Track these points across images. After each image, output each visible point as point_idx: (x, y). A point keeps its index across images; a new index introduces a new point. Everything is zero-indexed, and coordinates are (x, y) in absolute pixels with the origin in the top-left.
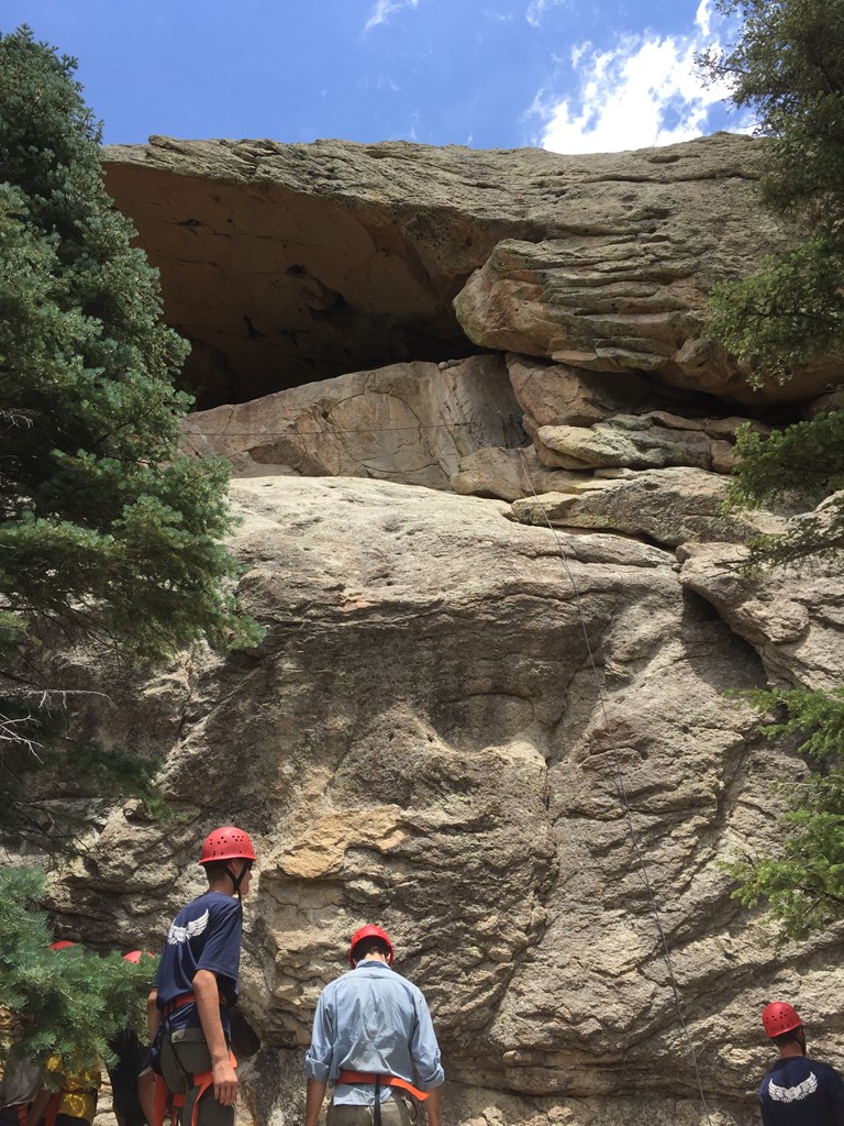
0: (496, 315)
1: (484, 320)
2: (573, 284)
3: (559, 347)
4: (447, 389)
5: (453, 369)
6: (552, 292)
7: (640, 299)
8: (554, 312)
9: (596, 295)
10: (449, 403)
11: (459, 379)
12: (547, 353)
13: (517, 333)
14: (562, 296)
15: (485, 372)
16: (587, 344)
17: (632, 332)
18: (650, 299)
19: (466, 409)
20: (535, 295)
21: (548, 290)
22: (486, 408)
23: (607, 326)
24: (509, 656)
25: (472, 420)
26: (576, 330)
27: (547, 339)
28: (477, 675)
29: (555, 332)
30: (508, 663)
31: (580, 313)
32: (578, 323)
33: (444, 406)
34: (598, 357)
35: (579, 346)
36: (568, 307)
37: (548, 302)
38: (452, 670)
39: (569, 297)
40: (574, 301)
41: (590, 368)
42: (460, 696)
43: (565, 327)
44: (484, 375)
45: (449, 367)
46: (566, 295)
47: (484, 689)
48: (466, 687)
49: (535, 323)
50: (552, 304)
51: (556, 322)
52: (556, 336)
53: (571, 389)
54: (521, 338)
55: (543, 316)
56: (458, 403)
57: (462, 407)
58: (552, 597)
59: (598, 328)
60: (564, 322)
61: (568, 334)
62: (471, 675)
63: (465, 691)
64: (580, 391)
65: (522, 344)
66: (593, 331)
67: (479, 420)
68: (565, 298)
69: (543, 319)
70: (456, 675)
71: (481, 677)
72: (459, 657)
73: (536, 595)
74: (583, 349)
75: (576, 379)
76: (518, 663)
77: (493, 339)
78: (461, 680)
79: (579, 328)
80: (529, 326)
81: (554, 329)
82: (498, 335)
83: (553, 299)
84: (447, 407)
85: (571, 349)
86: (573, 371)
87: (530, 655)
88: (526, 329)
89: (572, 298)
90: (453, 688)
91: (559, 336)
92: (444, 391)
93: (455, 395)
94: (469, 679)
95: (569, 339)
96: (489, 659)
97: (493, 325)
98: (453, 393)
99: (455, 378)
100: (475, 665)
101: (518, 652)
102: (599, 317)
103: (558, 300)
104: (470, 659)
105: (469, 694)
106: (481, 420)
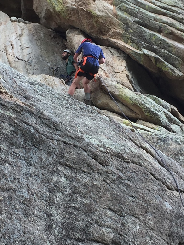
3: (116, 35)
4: (15, 34)
5: (22, 24)
6: (121, 2)
9: (151, 17)
10: (14, 43)
11: (26, 32)
12: (105, 38)
13: (90, 15)
14: (128, 6)
15: (44, 36)
16: (136, 43)
17: (170, 49)
19: (26, 51)
22: (40, 58)
23: (154, 37)
24: (129, 217)
25: (28, 60)
26: (132, 31)
27: (109, 28)
28: (103, 223)
29: (117, 26)
30: (128, 223)
31: (138, 22)
32: (134, 28)
33: (10, 43)
34: (145, 54)
35: (131, 42)
36: (130, 15)
37: (118, 6)
38: (83, 208)
39: (133, 9)
40: (135, 13)
41: (136, 58)
42: (84, 237)
43: (125, 26)
44: (43, 38)
45: (19, 22)
46: (131, 7)
47: (106, 239)
48: (91, 230)
49: (105, 14)
50: (120, 9)
51: (120, 20)
52: (117, 29)
53: (120, 65)
54: (91, 20)
55: (112, 12)
56: (20, 46)
57: (23, 49)
58: (162, 181)
59: (147, 36)
60: (125, 22)
61: (126, 31)
62: (98, 220)
63: (89, 234)
64: (125, 69)
65: (89, 25)
66: (143, 37)
67: (33, 63)
68: (130, 9)
69: (112, 14)
70: (85, 214)
71: (106, 227)
72: (91, 198)
73: (151, 174)
74: (133, 45)
75: (123, 61)
76: (136, 227)
77: (69, 12)
78: (88, 222)
79: (134, 31)
80: (101, 14)
81: (117, 24)
82: (74, 11)
83: (121, 6)
84: (12, 45)
85: (124, 42)
86: (123, 55)
87: (145, 224)
88: (98, 15)
89: (135, 10)
90: (80, 227)
91: (119, 29)
92: (11, 34)
93: (20, 40)
94: (96, 223)
95: (125, 34)
96: (115, 212)
97: (73, 3)
98: (18, 38)
99: (22, 30)
100: (103, 212)
101: (136, 217)
102: (148, 30)
103: (124, 8)
104: (99, 204)
105: (92, 238)
106: (35, 63)
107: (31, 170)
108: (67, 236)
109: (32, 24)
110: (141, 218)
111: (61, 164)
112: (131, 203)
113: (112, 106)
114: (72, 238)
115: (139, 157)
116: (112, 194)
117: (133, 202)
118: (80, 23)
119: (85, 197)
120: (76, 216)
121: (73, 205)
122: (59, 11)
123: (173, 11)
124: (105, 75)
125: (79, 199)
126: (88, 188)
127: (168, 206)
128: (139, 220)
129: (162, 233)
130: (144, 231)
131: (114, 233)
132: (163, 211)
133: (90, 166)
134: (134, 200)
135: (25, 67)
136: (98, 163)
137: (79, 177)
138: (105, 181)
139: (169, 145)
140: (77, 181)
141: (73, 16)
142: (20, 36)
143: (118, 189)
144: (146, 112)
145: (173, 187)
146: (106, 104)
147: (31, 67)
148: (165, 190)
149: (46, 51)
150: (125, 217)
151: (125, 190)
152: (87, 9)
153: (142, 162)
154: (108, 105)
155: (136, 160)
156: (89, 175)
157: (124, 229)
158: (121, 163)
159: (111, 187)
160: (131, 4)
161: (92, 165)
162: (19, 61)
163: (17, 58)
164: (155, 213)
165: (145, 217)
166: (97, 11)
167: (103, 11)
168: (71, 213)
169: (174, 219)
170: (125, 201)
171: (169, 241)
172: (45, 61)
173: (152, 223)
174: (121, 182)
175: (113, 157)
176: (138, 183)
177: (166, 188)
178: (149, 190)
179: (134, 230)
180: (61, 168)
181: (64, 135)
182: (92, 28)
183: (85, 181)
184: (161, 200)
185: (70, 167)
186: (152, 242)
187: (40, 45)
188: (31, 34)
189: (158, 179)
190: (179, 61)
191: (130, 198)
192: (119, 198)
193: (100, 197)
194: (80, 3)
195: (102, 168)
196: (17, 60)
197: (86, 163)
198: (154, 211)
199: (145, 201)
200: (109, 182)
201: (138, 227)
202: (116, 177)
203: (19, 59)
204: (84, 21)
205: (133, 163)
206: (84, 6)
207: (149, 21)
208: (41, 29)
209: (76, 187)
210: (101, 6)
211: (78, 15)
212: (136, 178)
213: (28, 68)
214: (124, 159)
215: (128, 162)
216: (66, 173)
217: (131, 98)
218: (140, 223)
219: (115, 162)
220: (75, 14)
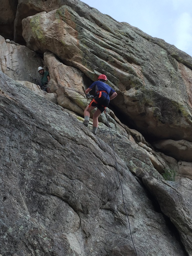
0: (54, 32)
1: (46, 30)
2: (93, 39)
3: (78, 59)
4: (8, 51)
5: (13, 45)
6: (83, 37)
7: (120, 62)
8: (81, 45)
9: (102, 49)
10: (7, 57)
11: (16, 51)
12: (70, 60)
13: (61, 44)
14: (87, 41)
15: (29, 55)
16: (91, 66)
17: (112, 72)
18: (124, 64)
19: (15, 64)
20: (74, 34)
21: (82, 35)
22: (24, 69)
23: (103, 63)
24: (77, 180)
25: (16, 70)
26: (88, 58)
27: (73, 54)
28: (59, 183)
29: (79, 53)
30: (75, 184)
31: (93, 52)
32: (90, 56)
33: (4, 57)
34: (95, 74)
35: (87, 65)
36: (88, 47)
37: (80, 40)
38: (46, 172)
39: (90, 43)
40: (91, 46)
41: (89, 76)
42: (45, 192)
43: (84, 54)
44: (28, 56)
45: (12, 43)
46: (89, 42)
47: (60, 194)
48: (51, 187)
49: (71, 45)
50: (82, 42)
51: (81, 50)
52: (78, 55)
53: (78, 80)
54: (62, 47)
55: (76, 44)
56: (11, 60)
57: (13, 62)
58: (100, 159)
59: (98, 62)
60: (84, 51)
61: (84, 57)
62: (56, 181)
63: (49, 190)
64: (82, 83)
65: (60, 50)
66: (96, 62)
67: (20, 72)
68: (88, 42)
69: (76, 45)
70: (47, 176)
71: (61, 186)
72: (52, 166)
73: (93, 153)
74: (88, 67)
75: (81, 77)
76: (80, 187)
77: (47, 41)
78: (49, 181)
79: (90, 58)
80: (68, 44)
81: (79, 52)
82: (51, 40)
83: (82, 40)
84: (5, 59)
85: (83, 64)
86: (81, 74)
87: (87, 185)
88: (66, 44)
89: (92, 44)
90: (43, 184)
91: (80, 56)
92: (5, 51)
93: (11, 55)
94: (54, 183)
95: (83, 59)
96: (67, 176)
97: (50, 35)
98: (10, 54)
99: (13, 49)
100: (59, 176)
101: (81, 181)
102: (99, 58)
103: (85, 42)
104: (57, 170)
105: (51, 193)
106: (21, 73)
107: (13, 144)
108: (34, 190)
109: (21, 46)
110: (84, 182)
111: (33, 141)
112: (79, 171)
113: (70, 107)
114: (37, 192)
115: (87, 141)
116: (66, 164)
117: (80, 170)
118: (54, 49)
119: (48, 165)
120: (41, 177)
121: (40, 170)
122: (40, 39)
123: (117, 47)
124: (68, 85)
125: (44, 166)
126: (50, 159)
127: (103, 175)
128: (83, 183)
129: (97, 192)
130: (86, 190)
131: (66, 190)
132: (99, 178)
133: (53, 144)
134: (81, 169)
135: (13, 75)
136: (59, 143)
137: (45, 151)
138: (62, 155)
139: (106, 135)
140: (44, 154)
141: (49, 44)
142: (12, 53)
143: (71, 161)
144: (93, 113)
145: (107, 163)
146: (67, 105)
147: (17, 75)
148: (102, 165)
149: (29, 65)
150: (74, 180)
151: (76, 162)
152: (60, 39)
153: (88, 145)
154: (68, 105)
155: (84, 143)
156: (52, 151)
157: (72, 188)
158: (74, 145)
159: (66, 160)
160: (90, 40)
161: (55, 144)
162: (9, 70)
163: (8, 68)
164: (93, 179)
165: (87, 181)
166: (66, 42)
167: (70, 42)
168: (38, 175)
169: (106, 184)
170: (75, 169)
171: (101, 198)
172: (27, 72)
173: (91, 185)
174: (73, 157)
175: (69, 140)
176: (84, 158)
177: (103, 163)
178: (91, 164)
179: (79, 189)
180: (33, 144)
181: (37, 122)
182: (62, 53)
183: (49, 154)
184: (99, 171)
185: (39, 144)
186: (90, 198)
187: (25, 61)
188: (19, 53)
189: (97, 157)
190: (118, 81)
191: (78, 168)
192: (71, 167)
193: (58, 166)
194: (55, 35)
195: (61, 146)
196: (8, 69)
197: (51, 142)
198: (93, 178)
199: (88, 171)
200: (65, 156)
201: (82, 187)
202: (70, 153)
203: (9, 69)
204: (57, 48)
205: (82, 145)
206: (58, 37)
207: (100, 52)
208: (27, 50)
209: (42, 158)
210: (69, 39)
211: (53, 43)
212: (83, 155)
213: (15, 76)
214: (76, 141)
215: (78, 144)
216: (36, 148)
217: (84, 102)
218: (83, 185)
219: (70, 143)
220: (51, 42)
